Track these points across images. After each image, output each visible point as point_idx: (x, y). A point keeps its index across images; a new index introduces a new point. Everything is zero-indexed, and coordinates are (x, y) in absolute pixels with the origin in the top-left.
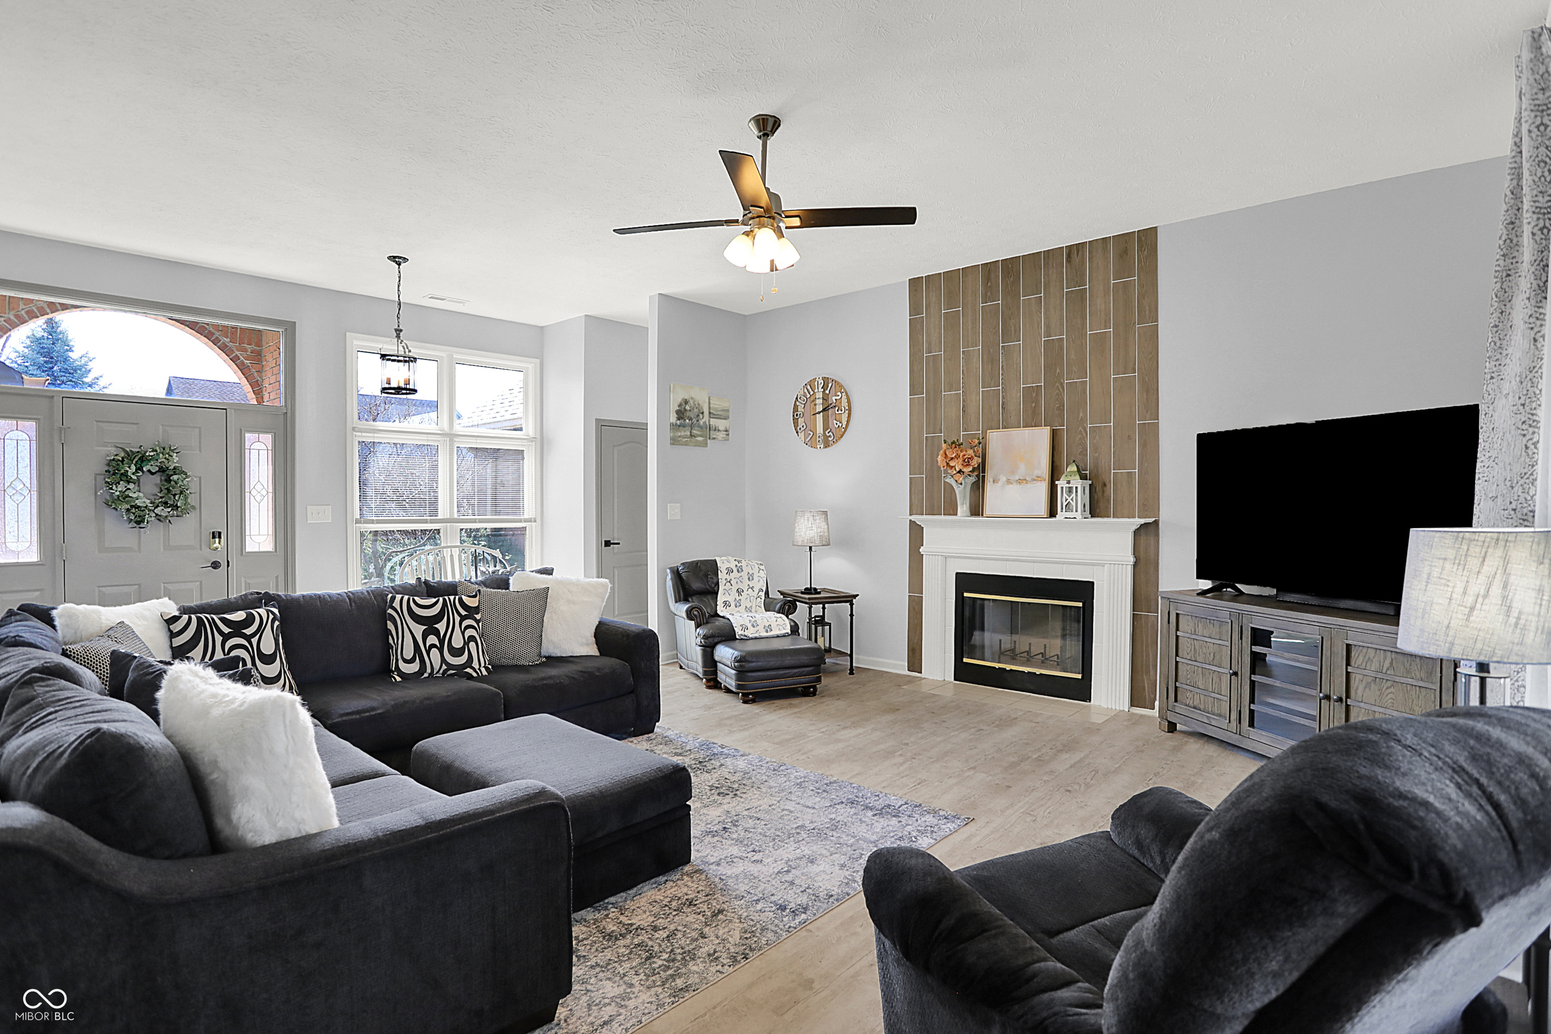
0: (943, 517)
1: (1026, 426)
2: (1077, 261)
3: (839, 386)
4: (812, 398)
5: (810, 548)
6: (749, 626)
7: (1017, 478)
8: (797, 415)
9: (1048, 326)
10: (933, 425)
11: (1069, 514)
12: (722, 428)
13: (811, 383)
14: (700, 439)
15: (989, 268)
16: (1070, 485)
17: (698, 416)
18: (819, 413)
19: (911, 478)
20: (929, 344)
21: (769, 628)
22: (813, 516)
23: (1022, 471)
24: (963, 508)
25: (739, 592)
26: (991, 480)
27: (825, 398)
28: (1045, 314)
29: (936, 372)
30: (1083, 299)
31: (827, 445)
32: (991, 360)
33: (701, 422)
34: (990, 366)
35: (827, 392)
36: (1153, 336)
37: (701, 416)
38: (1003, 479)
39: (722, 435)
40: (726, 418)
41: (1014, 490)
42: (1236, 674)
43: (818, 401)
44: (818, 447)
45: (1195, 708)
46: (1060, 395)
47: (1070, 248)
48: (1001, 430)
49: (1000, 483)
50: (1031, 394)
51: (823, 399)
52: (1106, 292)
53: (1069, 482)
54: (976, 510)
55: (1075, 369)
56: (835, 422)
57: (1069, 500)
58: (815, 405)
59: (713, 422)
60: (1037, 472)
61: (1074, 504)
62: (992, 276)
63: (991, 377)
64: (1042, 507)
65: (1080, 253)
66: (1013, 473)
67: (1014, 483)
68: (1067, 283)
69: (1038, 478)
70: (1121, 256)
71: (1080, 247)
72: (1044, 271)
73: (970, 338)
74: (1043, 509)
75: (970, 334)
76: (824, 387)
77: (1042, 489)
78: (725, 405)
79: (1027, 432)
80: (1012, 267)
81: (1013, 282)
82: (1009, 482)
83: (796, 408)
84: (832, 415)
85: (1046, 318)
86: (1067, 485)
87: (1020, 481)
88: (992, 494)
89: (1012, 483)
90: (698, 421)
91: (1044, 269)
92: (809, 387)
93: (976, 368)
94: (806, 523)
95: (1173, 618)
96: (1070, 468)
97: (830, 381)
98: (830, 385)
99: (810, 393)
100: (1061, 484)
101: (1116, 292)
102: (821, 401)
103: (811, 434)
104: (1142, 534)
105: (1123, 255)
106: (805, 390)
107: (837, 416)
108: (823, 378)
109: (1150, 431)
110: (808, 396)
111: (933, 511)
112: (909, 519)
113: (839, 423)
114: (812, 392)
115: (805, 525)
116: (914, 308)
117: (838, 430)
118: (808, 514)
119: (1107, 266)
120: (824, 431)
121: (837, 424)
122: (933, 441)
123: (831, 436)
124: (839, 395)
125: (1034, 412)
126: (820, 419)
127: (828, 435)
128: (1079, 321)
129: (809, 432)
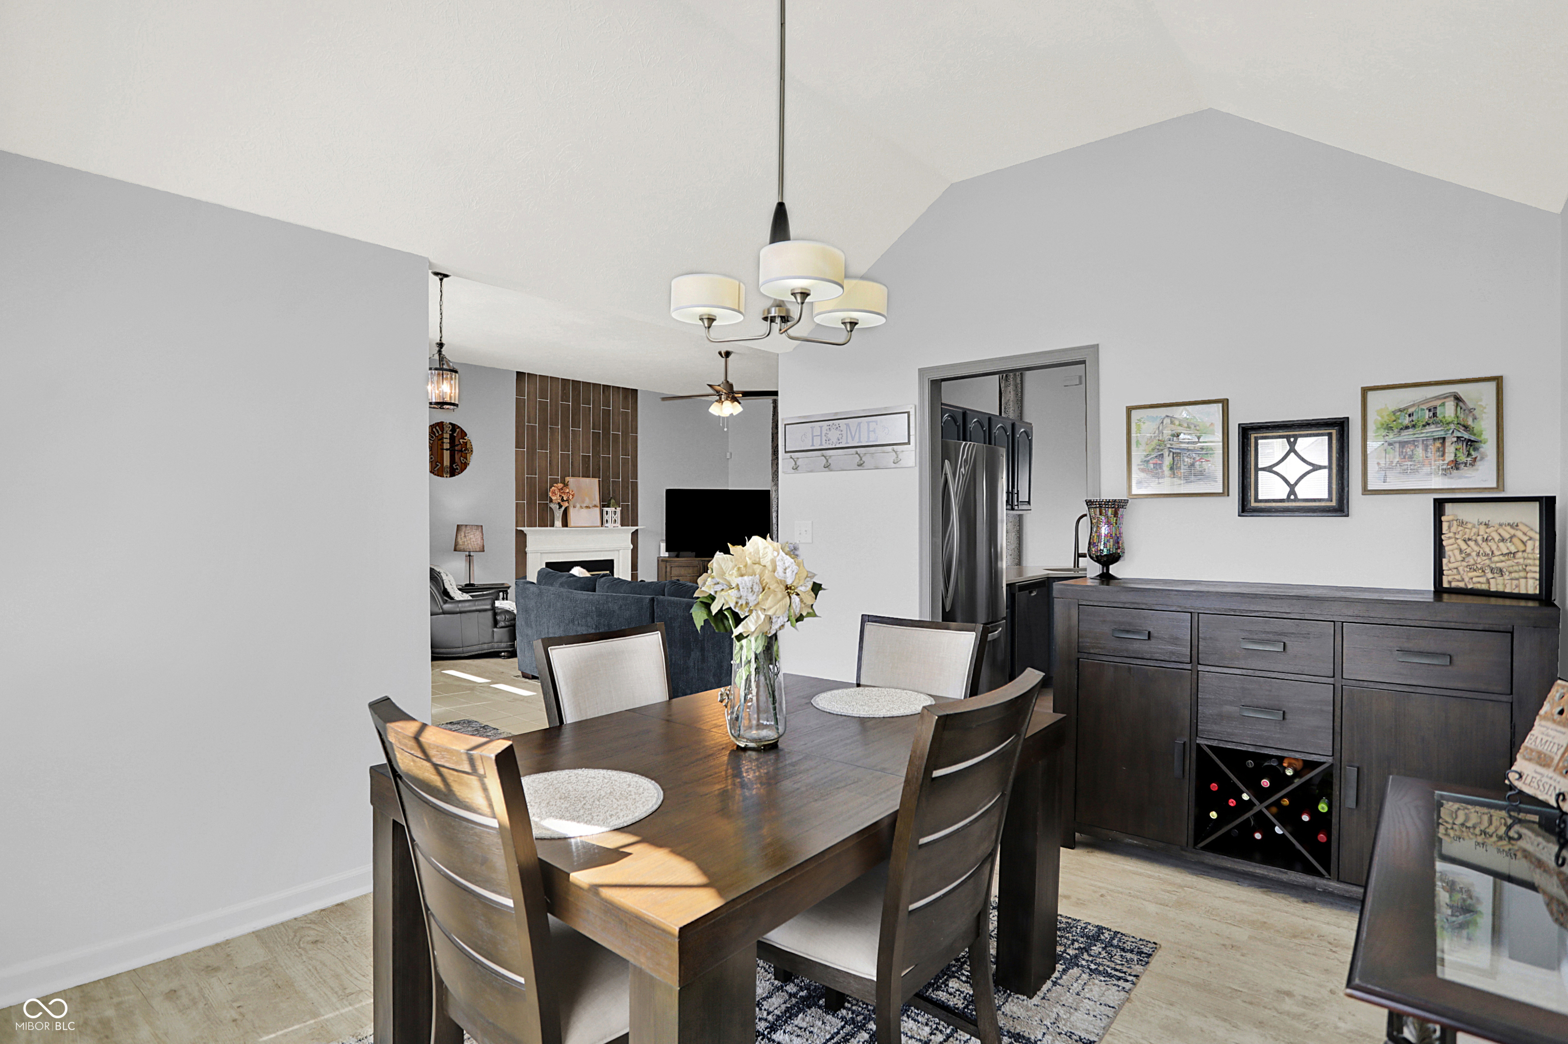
0: (538, 528)
1: (583, 476)
2: (607, 393)
4: (440, 437)
5: (469, 554)
7: (585, 505)
9: (594, 424)
10: (532, 471)
11: (615, 525)
13: (441, 425)
15: (565, 382)
18: (447, 450)
19: (517, 503)
20: (529, 418)
22: (472, 529)
23: (587, 501)
24: (558, 523)
26: (573, 508)
27: (452, 438)
28: (593, 417)
29: (534, 436)
30: (609, 415)
31: (453, 473)
32: (565, 436)
34: (565, 440)
35: (455, 435)
36: (636, 440)
38: (578, 506)
41: (584, 513)
43: (445, 440)
44: (445, 475)
46: (599, 462)
47: (604, 386)
48: (572, 477)
49: (577, 508)
50: (586, 459)
51: (450, 439)
52: (619, 415)
53: (616, 509)
54: (565, 524)
55: (605, 450)
56: (462, 458)
57: (615, 517)
58: (443, 443)
60: (594, 503)
61: (617, 520)
62: (567, 387)
63: (565, 447)
64: (598, 521)
65: (608, 390)
66: (583, 502)
67: (584, 508)
68: (602, 403)
71: (609, 387)
72: (592, 394)
73: (554, 420)
74: (599, 523)
75: (554, 418)
76: (454, 430)
77: (597, 512)
79: (587, 480)
80: (577, 385)
81: (577, 394)
82: (581, 507)
84: (458, 453)
85: (593, 420)
87: (587, 507)
88: (572, 513)
91: (592, 392)
92: (437, 428)
93: (557, 439)
94: (467, 535)
95: (668, 569)
96: (613, 501)
97: (456, 427)
98: (458, 430)
99: (438, 432)
100: (605, 509)
101: (622, 415)
102: (448, 441)
103: (438, 465)
104: (635, 534)
105: (625, 398)
106: (434, 430)
107: (463, 454)
108: (450, 423)
109: (635, 485)
110: (437, 435)
111: (531, 525)
112: (516, 530)
113: (465, 460)
114: (440, 433)
115: (465, 536)
116: (519, 391)
117: (463, 465)
118: (468, 528)
119: (620, 401)
120: (451, 464)
121: (463, 460)
122: (531, 480)
123: (458, 469)
124: (465, 439)
125: (588, 468)
126: (447, 455)
127: (455, 467)
128: (607, 425)
129: (437, 463)
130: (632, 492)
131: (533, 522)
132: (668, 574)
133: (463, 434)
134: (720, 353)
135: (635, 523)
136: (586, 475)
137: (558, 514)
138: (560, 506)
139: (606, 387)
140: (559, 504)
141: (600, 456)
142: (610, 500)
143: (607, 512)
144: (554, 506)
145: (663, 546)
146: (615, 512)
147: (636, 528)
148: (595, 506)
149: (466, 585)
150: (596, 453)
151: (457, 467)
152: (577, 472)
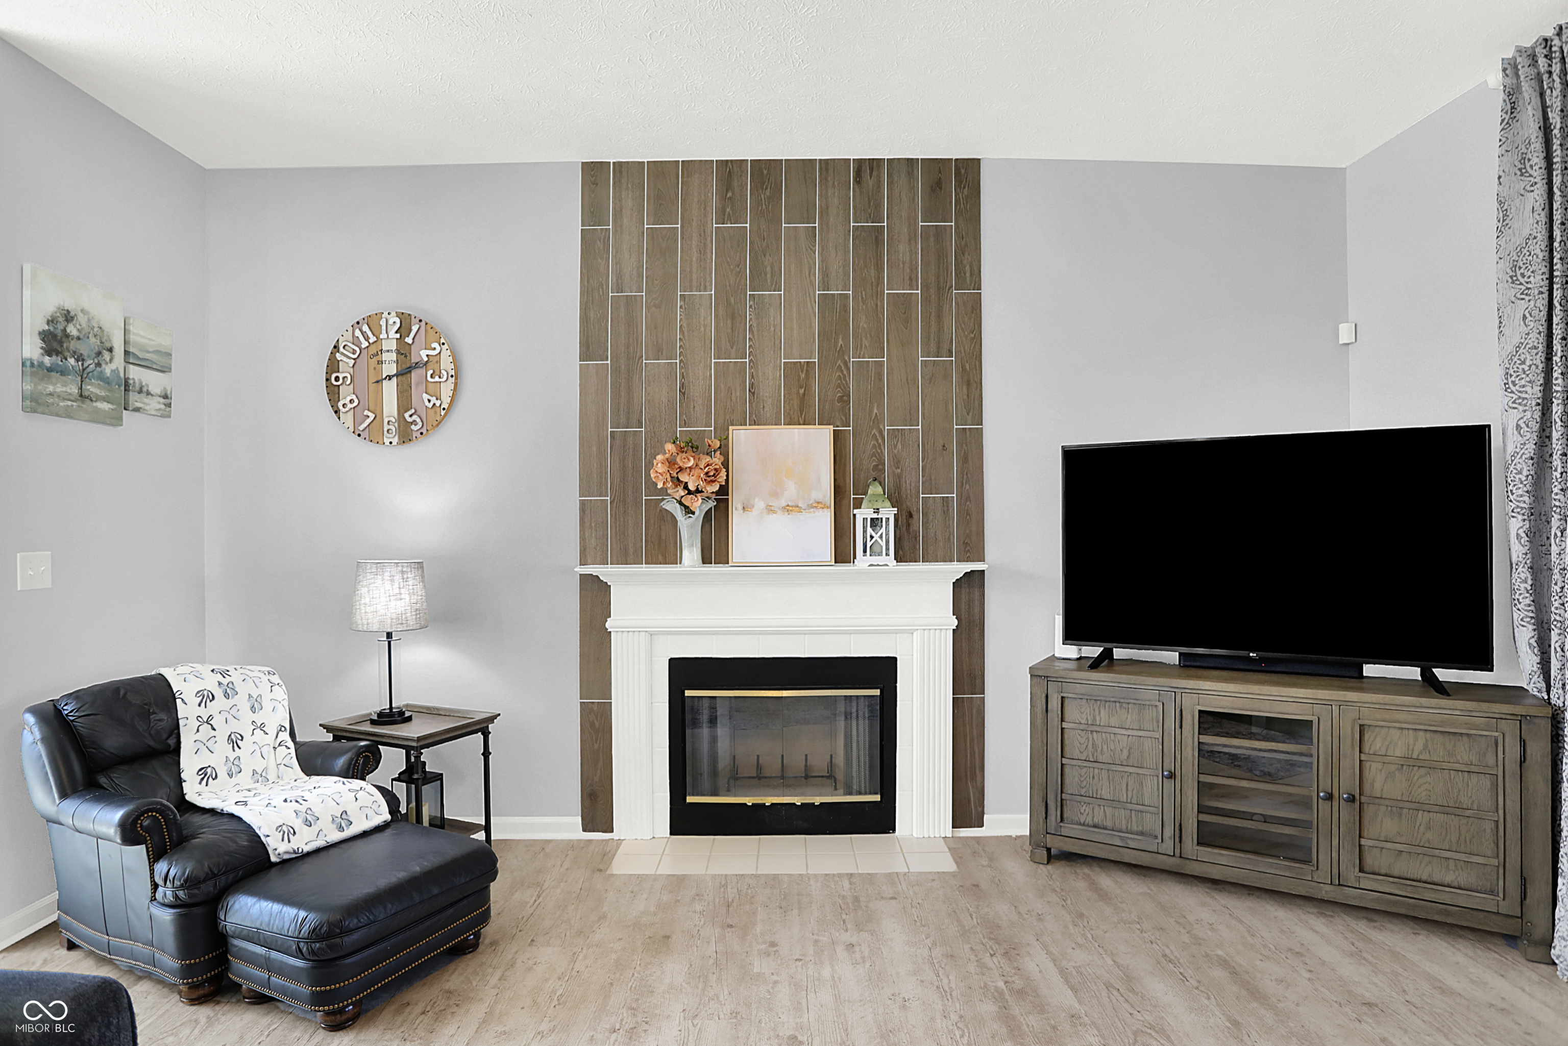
1: (790, 423)
2: (871, 183)
3: (433, 331)
4: (373, 350)
5: (389, 635)
6: (298, 824)
7: (783, 503)
8: (337, 379)
9: (825, 274)
10: (627, 415)
11: (875, 560)
12: (155, 389)
13: (373, 321)
14: (104, 406)
15: (730, 168)
16: (880, 516)
17: (99, 354)
18: (390, 377)
19: (583, 503)
20: (619, 276)
21: (343, 819)
22: (402, 572)
23: (791, 492)
24: (691, 554)
25: (235, 741)
26: (740, 507)
27: (403, 351)
28: (821, 254)
29: (632, 324)
30: (878, 242)
31: (405, 436)
32: (731, 315)
33: (108, 370)
34: (729, 325)
35: (409, 340)
36: (974, 308)
37: (107, 355)
38: (760, 504)
39: (155, 404)
40: (164, 370)
41: (780, 523)
42: (1172, 776)
43: (385, 356)
44: (387, 442)
45: (1095, 826)
46: (844, 378)
47: (860, 163)
48: (748, 427)
49: (755, 512)
50: (798, 374)
51: (398, 352)
52: (912, 238)
53: (877, 511)
54: (718, 555)
55: (866, 342)
56: (428, 397)
57: (876, 537)
58: (380, 362)
59: (136, 374)
60: (816, 495)
61: (883, 544)
62: (735, 184)
63: (731, 342)
64: (825, 547)
65: (875, 173)
66: (775, 495)
67: (779, 512)
68: (855, 214)
69: (818, 505)
70: (933, 190)
71: (874, 164)
72: (820, 190)
73: (694, 277)
74: (829, 555)
75: (694, 270)
76: (403, 331)
77: (825, 521)
78: (163, 341)
79: (797, 432)
80: (769, 173)
81: (769, 198)
82: (770, 510)
83: (333, 366)
84: (417, 384)
85: (822, 261)
86: (875, 516)
87: (788, 509)
88: (742, 529)
89: (774, 512)
90: (99, 365)
91: (821, 186)
92: (365, 328)
93: (705, 326)
95: (1055, 704)
97: (412, 321)
98: (415, 328)
99: (367, 339)
100: (851, 512)
101: (925, 239)
102: (394, 356)
103: (369, 416)
104: (969, 585)
105: (940, 186)
106: (358, 333)
107: (430, 386)
108: (396, 314)
109: (972, 440)
110: (364, 344)
111: (624, 557)
113: (433, 399)
114: (372, 339)
116: (594, 213)
117: (431, 412)
119: (913, 200)
120: (402, 411)
121: (429, 401)
122: (625, 440)
123: (416, 424)
124: (435, 349)
125: (804, 401)
126: (390, 390)
127: (409, 420)
128: (873, 272)
129: (366, 413)
130: (964, 459)
131: (631, 551)
136: (795, 419)
137: (687, 529)
141: (847, 363)
142: (865, 487)
146: (879, 522)
147: (971, 566)
150: (834, 353)
151: (415, 417)
152: (769, 411)
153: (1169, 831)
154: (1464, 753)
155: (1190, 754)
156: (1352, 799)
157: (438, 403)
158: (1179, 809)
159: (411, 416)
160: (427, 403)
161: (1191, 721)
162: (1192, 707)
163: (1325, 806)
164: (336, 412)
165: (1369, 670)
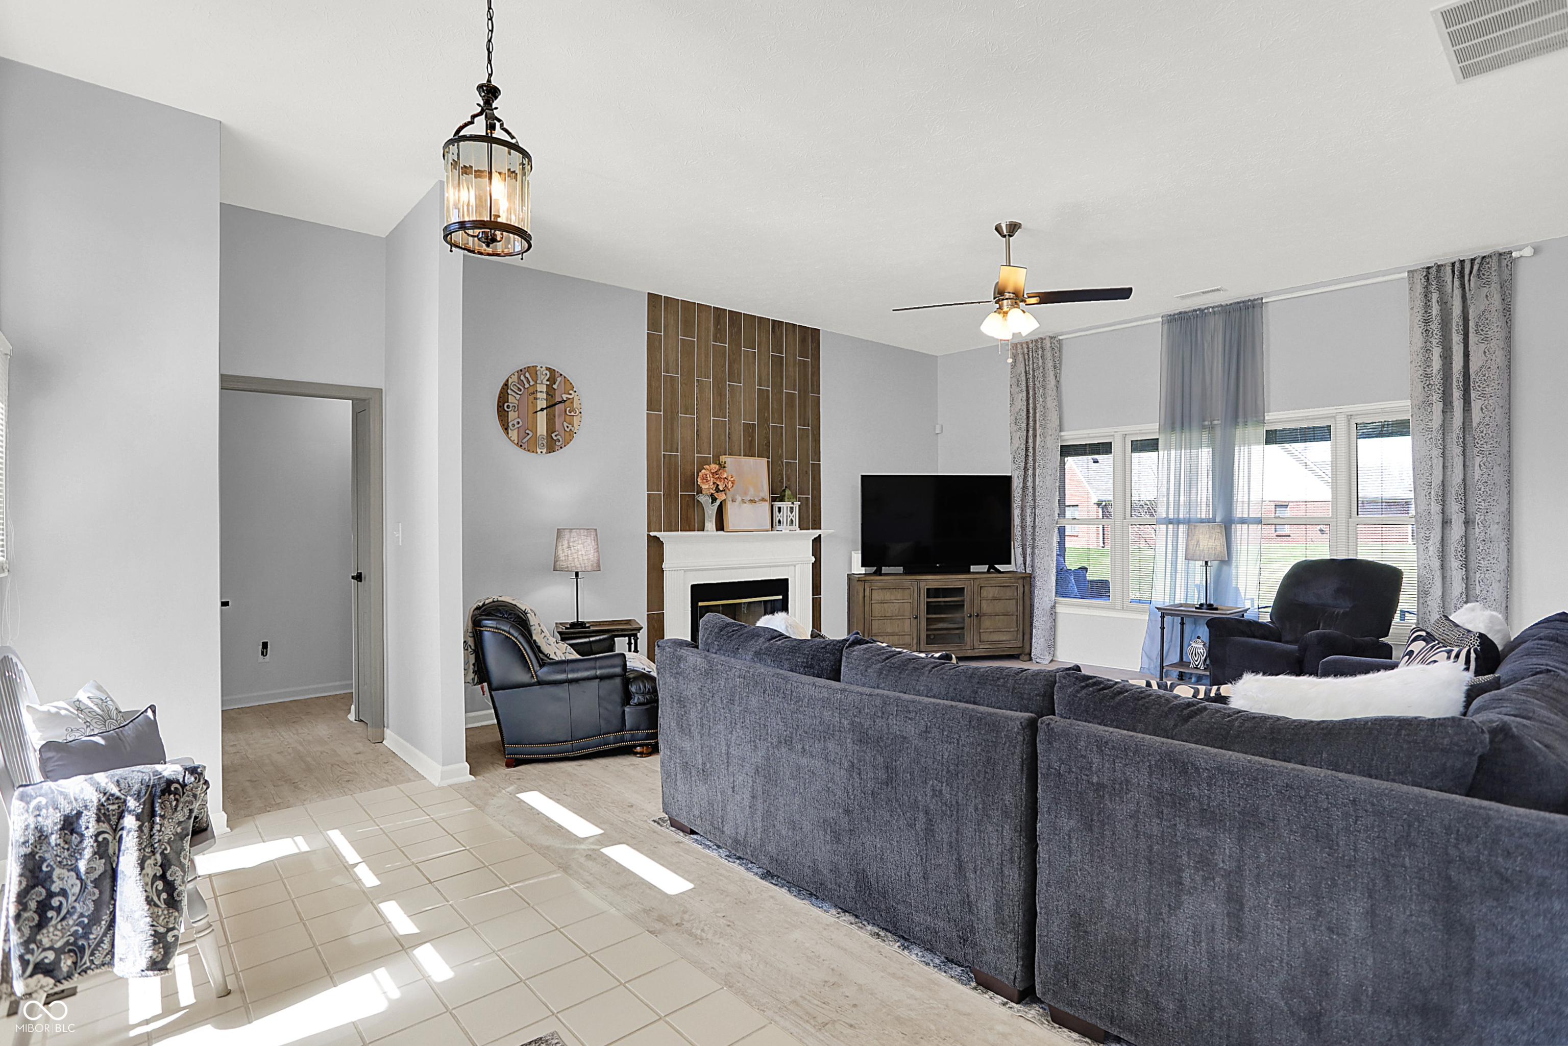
1: (747, 455)
2: (778, 333)
4: (531, 390)
5: (577, 574)
7: (749, 499)
8: (508, 407)
9: (760, 378)
10: (671, 445)
11: (792, 528)
13: (532, 370)
15: (719, 313)
18: (542, 410)
19: (649, 495)
20: (667, 364)
22: (580, 535)
23: (751, 492)
24: (710, 525)
26: (730, 499)
27: (550, 392)
28: (758, 367)
29: (674, 392)
30: (782, 364)
31: (551, 447)
32: (720, 394)
34: (719, 399)
35: (555, 387)
36: (817, 404)
38: (739, 499)
41: (748, 509)
42: (916, 618)
43: (539, 395)
44: (539, 451)
46: (767, 434)
47: (774, 322)
48: (730, 456)
49: (737, 503)
50: (749, 429)
51: (547, 394)
52: (794, 365)
53: (793, 504)
54: (720, 526)
55: (776, 416)
56: (565, 424)
57: (780, 517)
58: (536, 399)
60: (762, 494)
61: (793, 521)
62: (722, 321)
63: (720, 409)
64: (766, 522)
65: (780, 329)
66: (746, 494)
67: (747, 503)
68: (772, 348)
70: (802, 342)
71: (780, 324)
73: (703, 370)
74: (769, 527)
75: (703, 366)
76: (552, 380)
77: (766, 508)
79: (751, 460)
80: (736, 319)
81: (736, 333)
82: (743, 501)
83: (503, 395)
84: (559, 416)
85: (758, 371)
87: (752, 501)
88: (731, 512)
89: (745, 503)
91: (758, 331)
92: (527, 375)
93: (708, 398)
94: (571, 544)
95: (867, 593)
96: (788, 492)
97: (557, 375)
98: (559, 379)
99: (529, 382)
100: (777, 504)
101: (799, 366)
102: (545, 396)
103: (528, 434)
104: (817, 541)
105: (803, 340)
106: (522, 377)
107: (567, 417)
108: (548, 369)
109: (817, 469)
110: (527, 386)
111: (669, 529)
112: (649, 536)
113: (570, 426)
114: (532, 383)
115: (569, 547)
116: (653, 324)
117: (567, 434)
118: (574, 534)
119: (795, 345)
120: (549, 432)
121: (568, 427)
122: (670, 459)
123: (559, 441)
124: (571, 394)
125: (751, 443)
126: (542, 417)
127: (555, 438)
128: (779, 379)
129: (527, 431)
130: (813, 479)
131: (673, 524)
132: (867, 599)
133: (569, 385)
134: (998, 229)
135: (817, 525)
136: (749, 453)
137: (711, 511)
138: (714, 500)
139: (777, 324)
140: (712, 495)
141: (768, 426)
142: (784, 491)
143: (780, 509)
144: (704, 499)
145: (857, 557)
146: (792, 508)
147: (816, 533)
148: (763, 500)
149: (573, 625)
150: (763, 420)
151: (558, 437)
152: (736, 448)
153: (915, 641)
154: (1009, 593)
155: (924, 607)
156: (977, 616)
157: (573, 429)
158: (919, 630)
159: (556, 436)
160: (566, 429)
161: (924, 594)
162: (924, 586)
163: (969, 619)
164: (506, 429)
165: (973, 568)
